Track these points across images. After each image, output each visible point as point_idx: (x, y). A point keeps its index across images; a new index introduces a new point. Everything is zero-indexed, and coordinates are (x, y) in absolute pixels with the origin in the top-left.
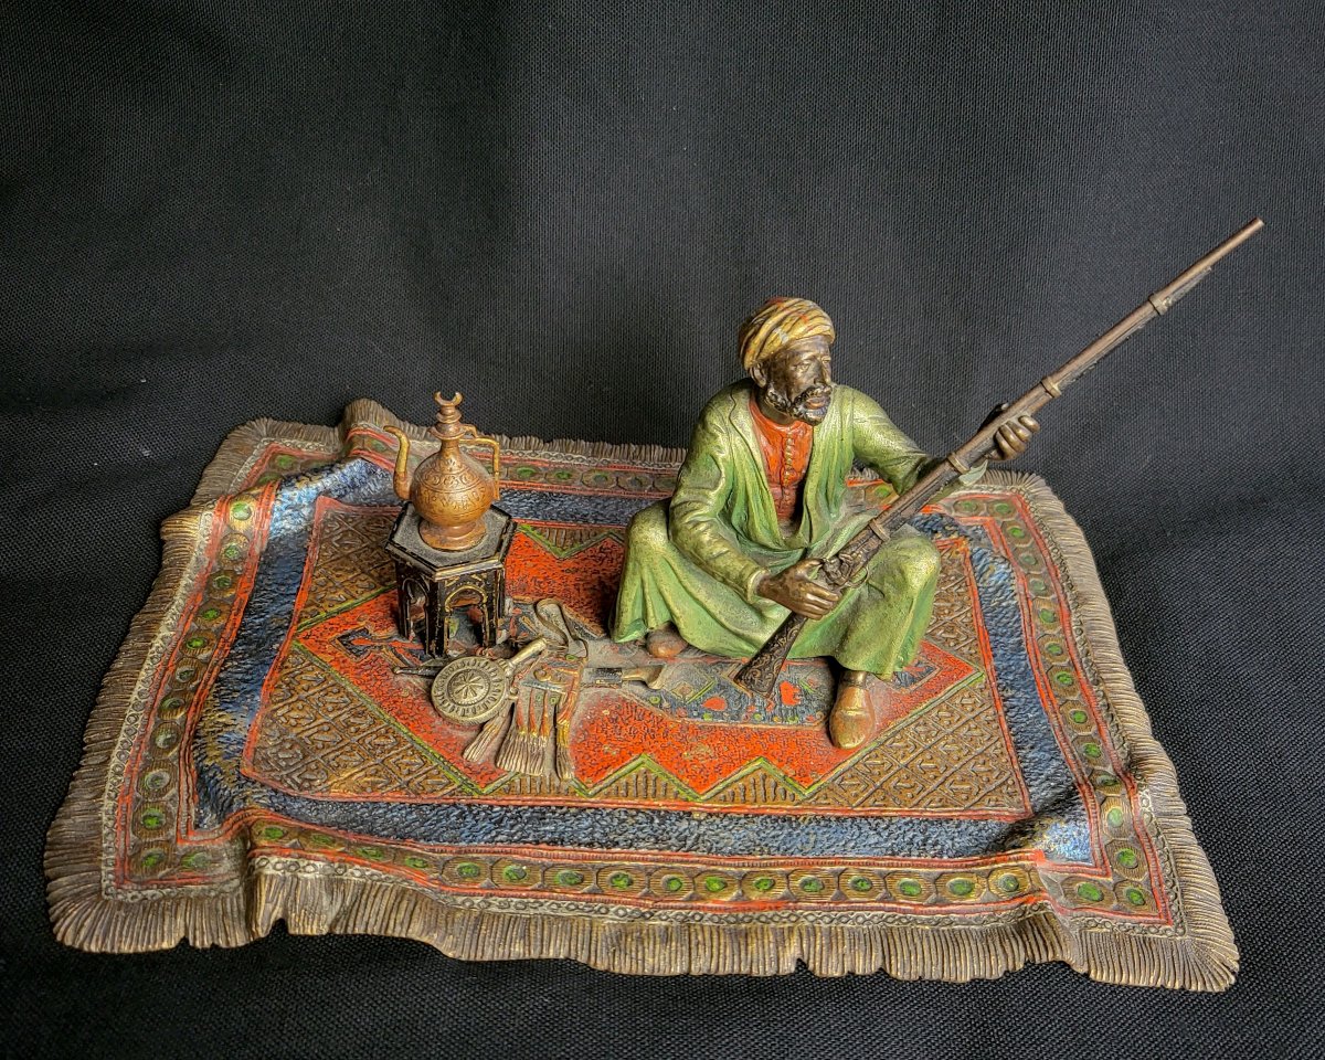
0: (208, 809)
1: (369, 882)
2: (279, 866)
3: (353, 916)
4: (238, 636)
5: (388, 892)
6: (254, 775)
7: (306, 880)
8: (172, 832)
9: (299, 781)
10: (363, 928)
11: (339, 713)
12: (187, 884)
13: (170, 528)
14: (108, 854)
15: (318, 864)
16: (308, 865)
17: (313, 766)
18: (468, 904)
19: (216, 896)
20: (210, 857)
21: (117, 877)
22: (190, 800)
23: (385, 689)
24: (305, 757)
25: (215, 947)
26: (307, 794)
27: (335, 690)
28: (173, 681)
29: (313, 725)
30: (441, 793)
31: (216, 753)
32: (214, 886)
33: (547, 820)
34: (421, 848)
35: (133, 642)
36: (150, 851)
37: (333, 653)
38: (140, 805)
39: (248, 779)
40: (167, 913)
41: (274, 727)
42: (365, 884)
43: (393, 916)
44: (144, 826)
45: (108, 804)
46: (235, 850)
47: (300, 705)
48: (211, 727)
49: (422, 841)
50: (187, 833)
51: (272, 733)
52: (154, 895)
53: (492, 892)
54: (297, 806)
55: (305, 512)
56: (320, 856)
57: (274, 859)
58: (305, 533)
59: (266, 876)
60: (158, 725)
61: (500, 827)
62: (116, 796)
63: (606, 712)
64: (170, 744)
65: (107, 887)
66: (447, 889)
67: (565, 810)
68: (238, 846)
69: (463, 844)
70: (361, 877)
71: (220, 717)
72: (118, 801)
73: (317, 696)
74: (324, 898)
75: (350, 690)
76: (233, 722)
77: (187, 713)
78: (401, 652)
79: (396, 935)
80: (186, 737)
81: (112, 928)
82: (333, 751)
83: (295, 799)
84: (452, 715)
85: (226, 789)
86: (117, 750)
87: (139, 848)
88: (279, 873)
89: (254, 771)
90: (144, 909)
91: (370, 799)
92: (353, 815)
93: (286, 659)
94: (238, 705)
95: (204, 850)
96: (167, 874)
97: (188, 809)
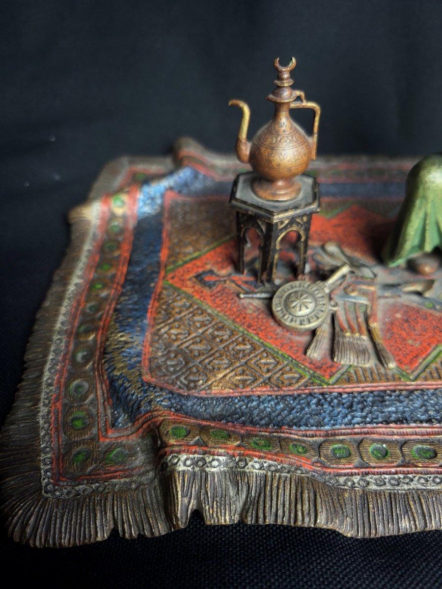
0: (121, 410)
1: (269, 474)
2: (188, 462)
3: (261, 507)
4: (126, 280)
5: (288, 482)
6: (153, 380)
7: (213, 474)
8: (94, 431)
9: (186, 382)
10: (273, 518)
11: (205, 328)
12: (111, 478)
13: (74, 215)
14: (46, 453)
15: (221, 458)
16: (213, 460)
17: (194, 370)
18: (349, 484)
19: (137, 488)
20: (127, 451)
21: (53, 474)
22: (106, 403)
23: (235, 309)
24: (187, 363)
25: (141, 536)
26: (194, 393)
27: (199, 312)
28: (84, 313)
29: (188, 338)
30: (297, 386)
31: (121, 365)
32: (135, 478)
33: (387, 403)
34: (295, 434)
35: (55, 289)
36: (79, 448)
37: (193, 287)
38: (68, 408)
39: (149, 385)
40: (98, 508)
41: (160, 341)
42: (266, 476)
43: (299, 507)
44: (72, 427)
45: (43, 410)
46: (146, 444)
47: (176, 324)
48: (116, 345)
49: (294, 427)
50: (106, 431)
51: (160, 346)
52: (84, 491)
53: (367, 470)
54: (189, 404)
55: (159, 201)
56: (222, 451)
57: (183, 457)
58: (159, 215)
59: (179, 472)
60: (77, 345)
61: (353, 411)
62: (49, 403)
63: (398, 316)
64: (86, 359)
65: (47, 485)
66: (329, 471)
67: (397, 393)
68: (147, 441)
69: (327, 428)
70: (260, 469)
71: (121, 336)
72: (51, 407)
73: (187, 317)
74: (231, 488)
75: (209, 311)
76: (131, 340)
77: (96, 336)
78: (240, 283)
79: (306, 525)
80: (98, 353)
81: (52, 526)
82: (207, 358)
83: (188, 397)
84: (293, 324)
85: (133, 394)
86: (48, 366)
87: (69, 446)
88: (190, 469)
89: (152, 377)
90: (78, 504)
91: (244, 394)
92: (233, 408)
93: (160, 294)
94: (132, 327)
95: (121, 445)
96: (94, 469)
97: (105, 410)
